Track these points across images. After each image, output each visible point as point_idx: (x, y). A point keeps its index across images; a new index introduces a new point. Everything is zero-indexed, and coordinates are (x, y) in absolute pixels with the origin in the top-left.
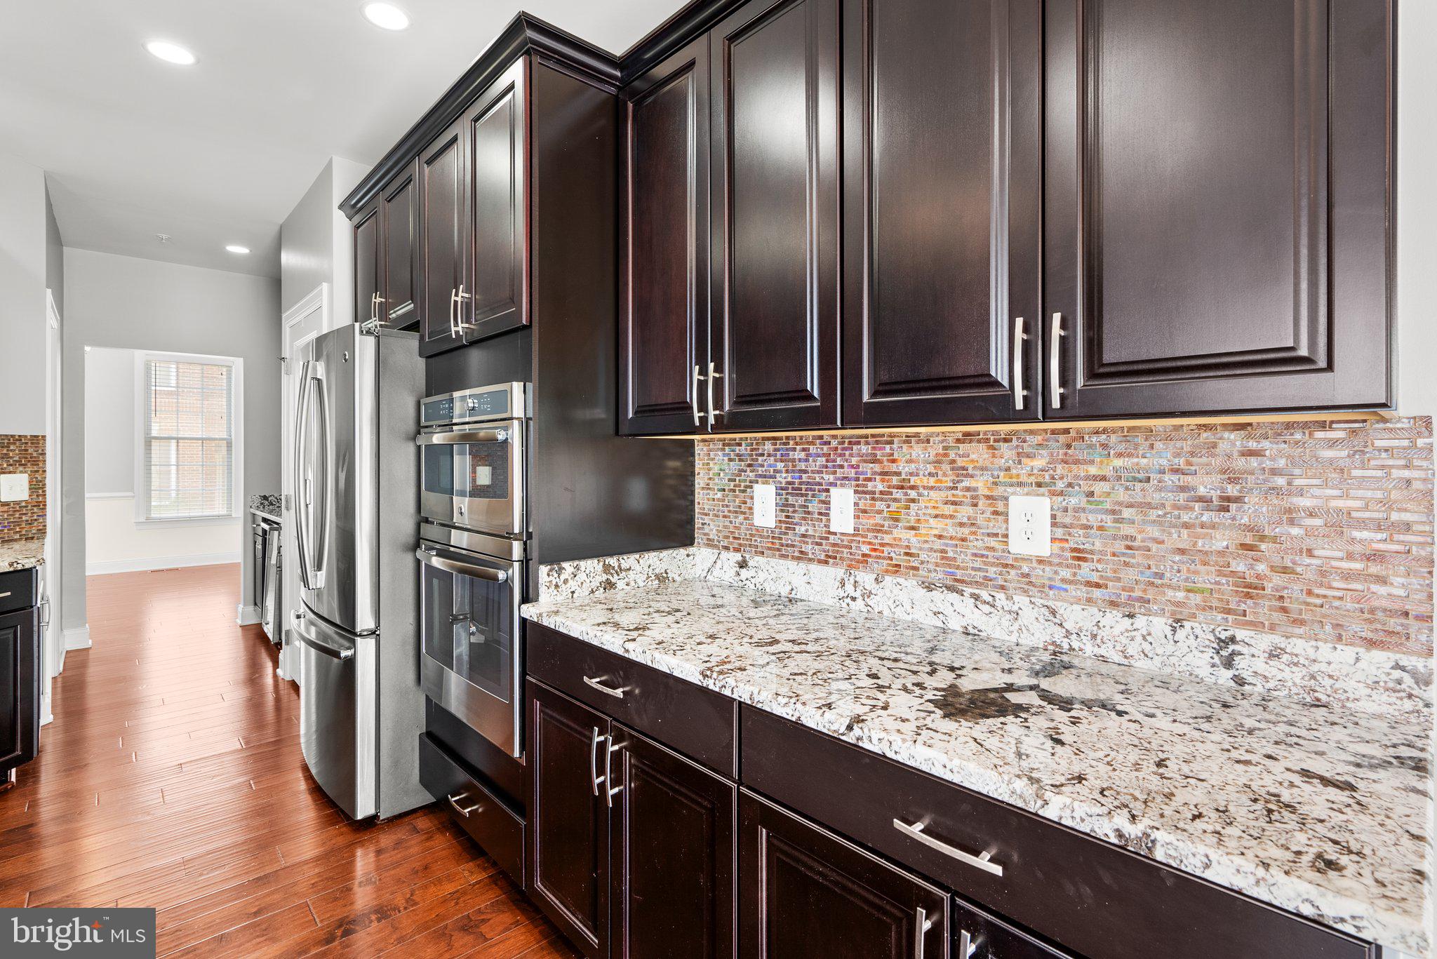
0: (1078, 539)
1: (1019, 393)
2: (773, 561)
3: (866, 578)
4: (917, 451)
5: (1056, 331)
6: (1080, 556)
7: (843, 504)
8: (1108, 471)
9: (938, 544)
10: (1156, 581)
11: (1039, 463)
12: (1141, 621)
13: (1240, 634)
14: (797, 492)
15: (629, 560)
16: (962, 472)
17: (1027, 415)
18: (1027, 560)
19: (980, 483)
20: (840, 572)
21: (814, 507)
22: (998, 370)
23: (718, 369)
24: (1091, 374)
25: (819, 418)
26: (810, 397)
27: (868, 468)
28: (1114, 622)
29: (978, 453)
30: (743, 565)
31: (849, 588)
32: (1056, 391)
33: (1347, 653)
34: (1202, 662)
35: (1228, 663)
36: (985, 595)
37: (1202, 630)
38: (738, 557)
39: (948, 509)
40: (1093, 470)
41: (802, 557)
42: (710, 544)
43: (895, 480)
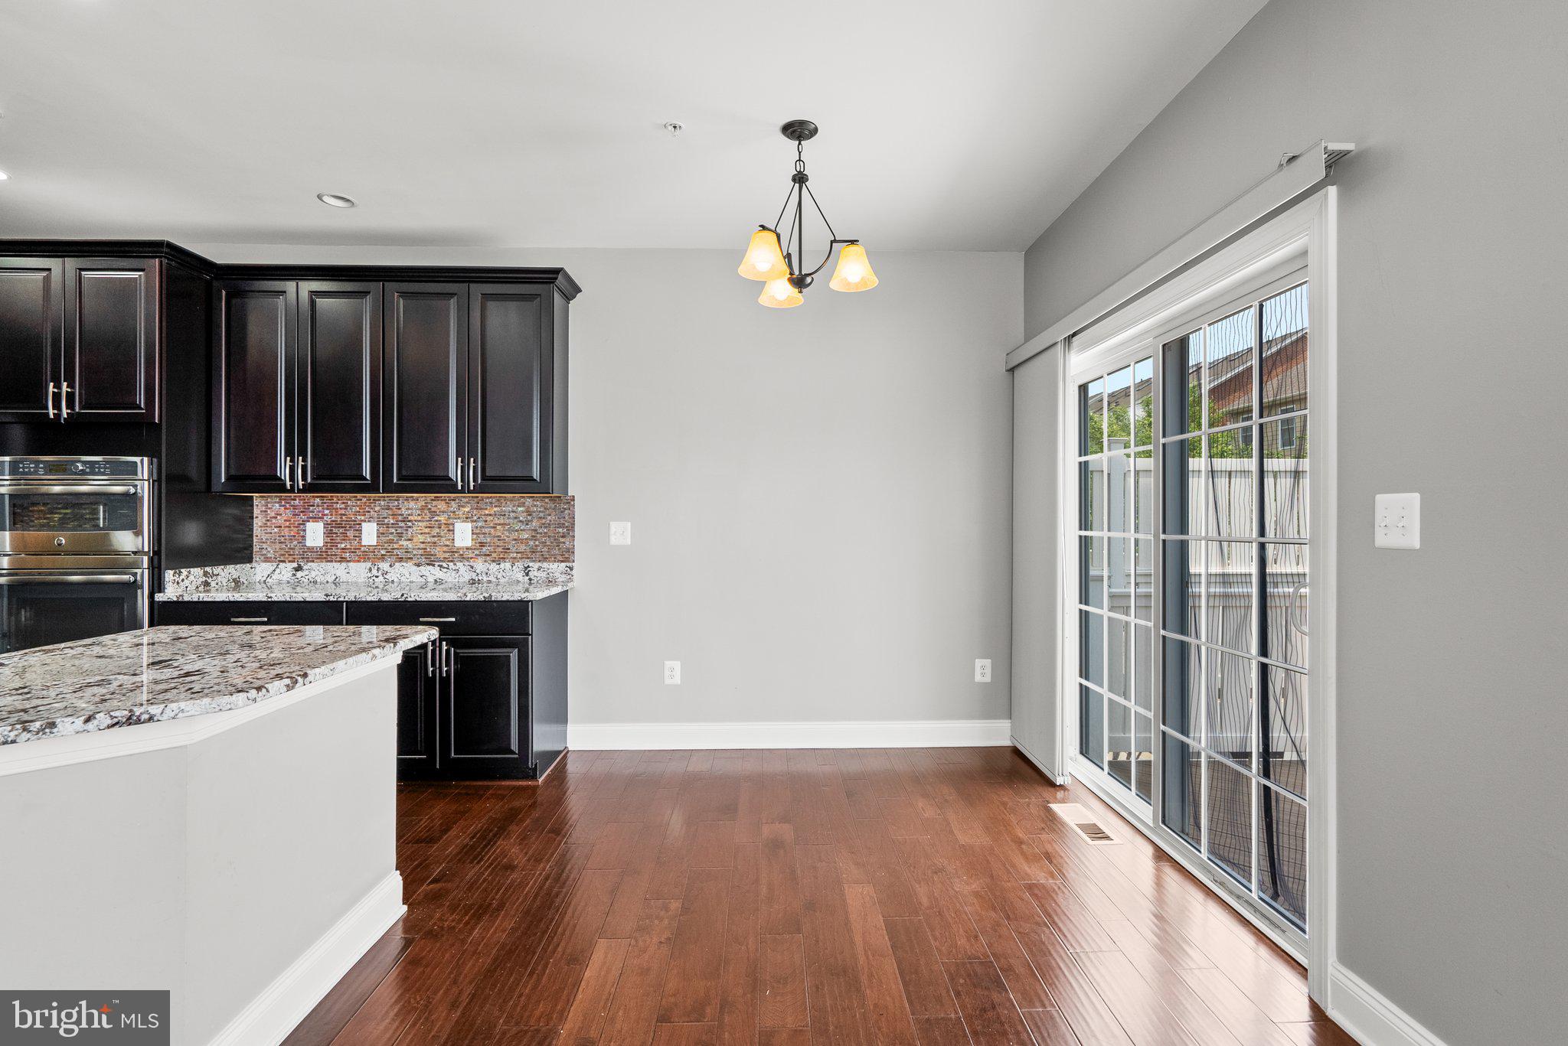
0: (482, 538)
1: (460, 484)
2: (323, 564)
3: (385, 566)
4: (412, 504)
5: (472, 465)
6: (482, 545)
7: (370, 534)
8: (492, 512)
9: (422, 546)
10: (506, 550)
11: (467, 509)
12: (502, 565)
13: (531, 564)
14: (339, 525)
15: (218, 570)
16: (434, 513)
17: (462, 491)
18: (462, 548)
19: (442, 518)
20: (369, 565)
21: (351, 534)
22: (452, 475)
23: (304, 460)
24: (483, 479)
25: (371, 488)
26: (365, 479)
27: (385, 513)
28: (494, 567)
29: (442, 506)
30: (299, 569)
31: (374, 572)
32: (472, 484)
33: (556, 564)
34: (519, 576)
35: (527, 574)
36: (444, 565)
37: (520, 565)
38: (295, 565)
39: (427, 530)
40: (487, 512)
41: (343, 560)
42: (267, 560)
43: (400, 518)
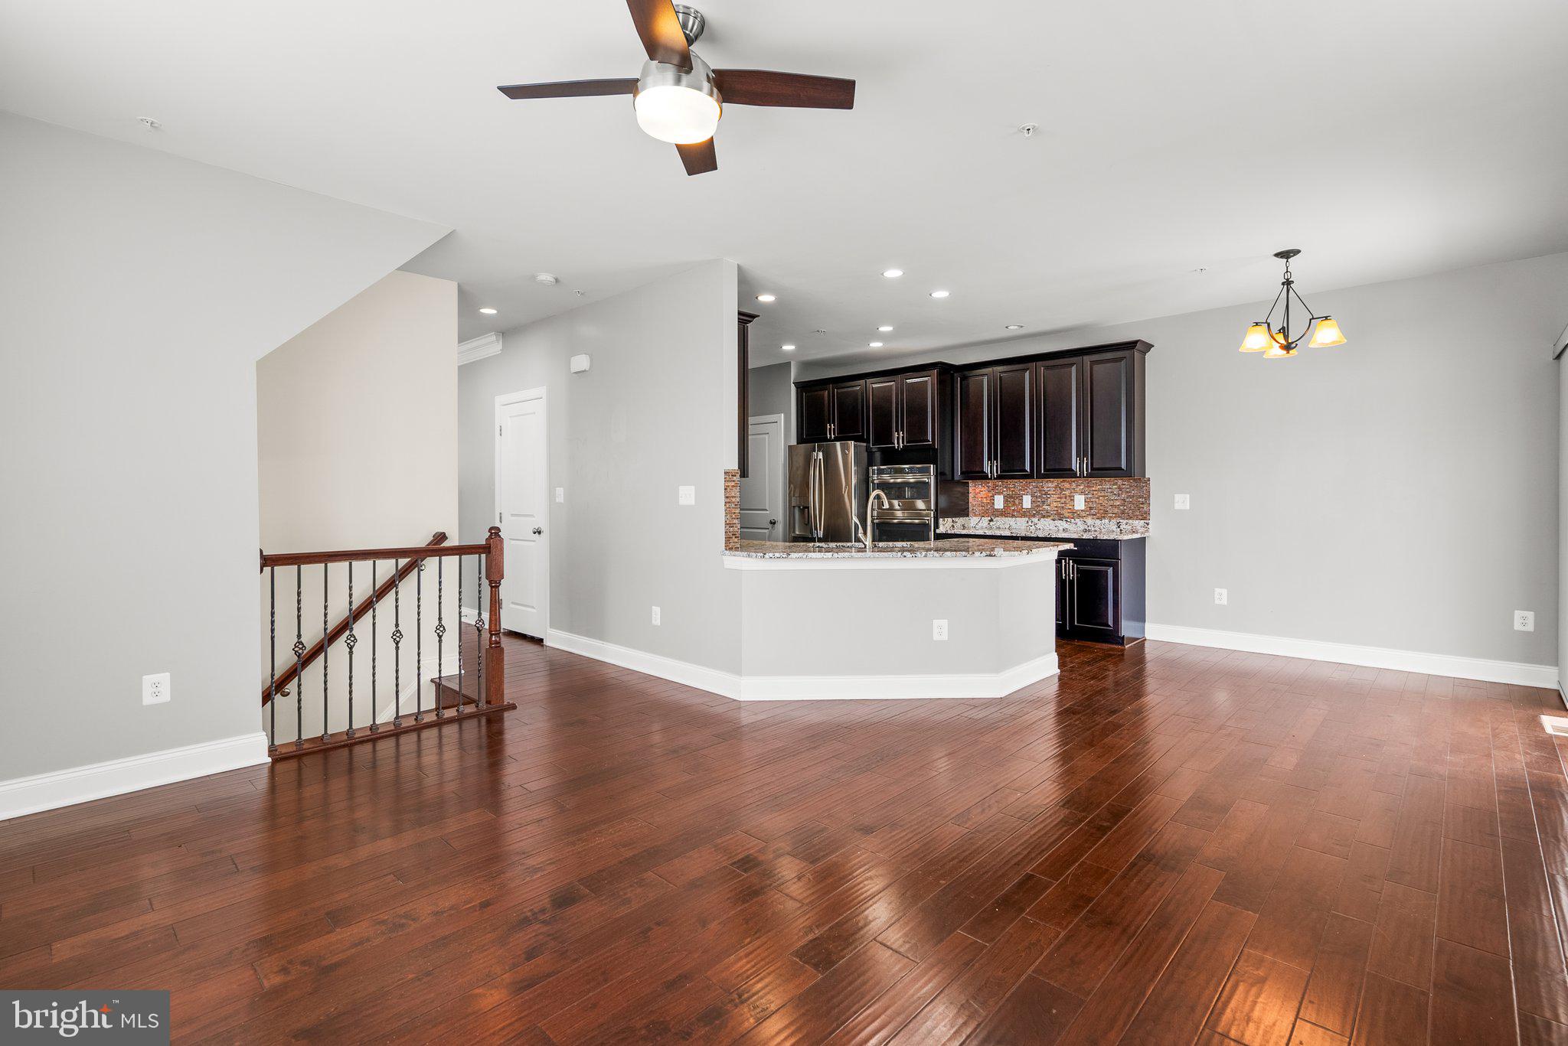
0: (1091, 505)
1: (1078, 473)
2: (1004, 518)
3: (1035, 520)
4: (1050, 485)
5: (1085, 462)
6: (1091, 508)
7: (1027, 502)
8: (1097, 489)
9: (1056, 509)
10: (1106, 512)
11: (1082, 487)
12: (1103, 521)
13: (1121, 521)
14: (1011, 497)
15: (956, 519)
16: (1062, 490)
17: (1080, 477)
18: (1078, 511)
19: (1067, 493)
20: (1027, 519)
21: (1017, 501)
22: (1074, 468)
23: (997, 462)
24: (1091, 470)
25: (1030, 476)
26: (1027, 471)
27: (1035, 490)
28: (1098, 522)
29: (1067, 485)
30: (991, 520)
31: (1030, 523)
32: (1085, 472)
33: (1137, 521)
34: (1114, 528)
35: (1119, 527)
36: (1069, 520)
37: (1114, 521)
38: (990, 518)
39: (1058, 500)
40: (1094, 489)
41: (1013, 516)
42: (975, 516)
43: (1044, 493)
